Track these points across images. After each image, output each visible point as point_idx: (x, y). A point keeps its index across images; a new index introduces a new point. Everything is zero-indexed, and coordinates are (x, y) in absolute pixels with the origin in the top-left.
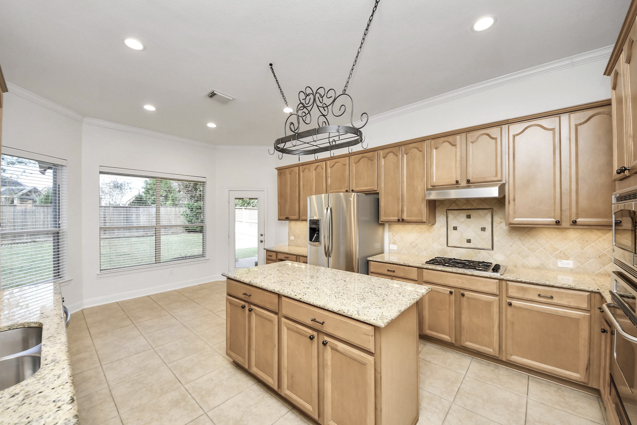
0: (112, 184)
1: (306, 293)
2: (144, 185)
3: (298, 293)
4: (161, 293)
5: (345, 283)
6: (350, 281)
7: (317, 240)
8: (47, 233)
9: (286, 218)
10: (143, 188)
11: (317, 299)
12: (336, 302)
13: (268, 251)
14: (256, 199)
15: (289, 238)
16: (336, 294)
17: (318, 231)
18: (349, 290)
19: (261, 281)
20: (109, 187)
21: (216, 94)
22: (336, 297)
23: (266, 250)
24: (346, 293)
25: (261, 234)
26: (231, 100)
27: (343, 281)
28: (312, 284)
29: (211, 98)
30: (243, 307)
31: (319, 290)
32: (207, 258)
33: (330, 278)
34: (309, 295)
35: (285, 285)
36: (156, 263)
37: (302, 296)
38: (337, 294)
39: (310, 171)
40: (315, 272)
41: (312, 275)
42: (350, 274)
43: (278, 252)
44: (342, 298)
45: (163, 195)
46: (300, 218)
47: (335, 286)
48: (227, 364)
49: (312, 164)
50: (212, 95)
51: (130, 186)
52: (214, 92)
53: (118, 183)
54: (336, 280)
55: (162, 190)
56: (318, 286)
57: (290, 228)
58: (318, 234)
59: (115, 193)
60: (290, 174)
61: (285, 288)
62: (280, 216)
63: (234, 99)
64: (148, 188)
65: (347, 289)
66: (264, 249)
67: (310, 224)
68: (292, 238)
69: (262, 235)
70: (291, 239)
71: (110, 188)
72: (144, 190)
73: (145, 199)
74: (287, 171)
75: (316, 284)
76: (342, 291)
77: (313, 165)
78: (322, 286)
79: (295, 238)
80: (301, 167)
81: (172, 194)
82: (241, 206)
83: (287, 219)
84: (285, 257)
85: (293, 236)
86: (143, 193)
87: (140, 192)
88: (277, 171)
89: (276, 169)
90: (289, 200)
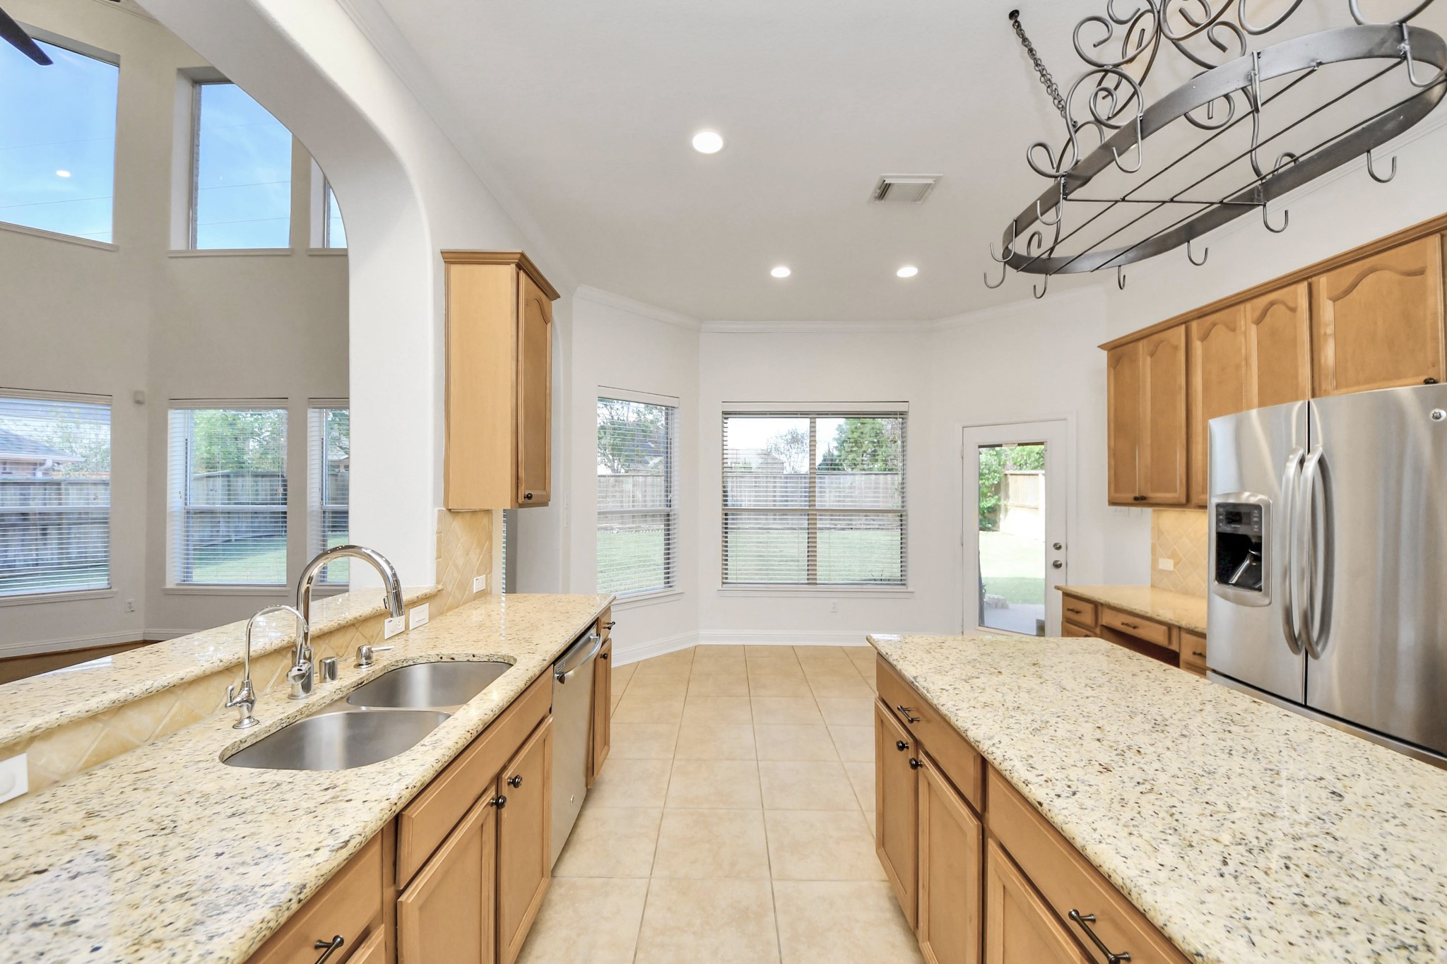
0: (790, 437)
1: (1082, 788)
2: (836, 434)
3: (1044, 778)
4: (816, 647)
5: (1334, 806)
6: (1372, 801)
7: (1253, 580)
8: (646, 515)
9: (1136, 499)
10: (835, 439)
11: (1111, 840)
12: (1208, 897)
13: (1067, 595)
14: (1042, 443)
15: (1154, 563)
16: (1237, 853)
17: (1258, 547)
18: (1334, 858)
19: (948, 688)
20: (786, 442)
21: (890, 184)
22: (1224, 869)
23: (1063, 593)
24: (1305, 869)
25: (1055, 545)
26: (930, 184)
27: (1325, 794)
28: (1138, 758)
29: (883, 201)
30: (902, 747)
31: (1152, 797)
32: (910, 589)
33: (1250, 756)
34: (1089, 803)
35: (1016, 726)
36: (808, 584)
37: (1052, 794)
38: (1242, 849)
39: (1233, 330)
40: (1187, 709)
41: (1167, 716)
42: (1394, 766)
43: (1102, 604)
44: (1264, 884)
45: (868, 452)
46: (1189, 500)
47: (1253, 805)
48: (883, 881)
49: (1242, 307)
50: (884, 190)
52: (885, 182)
53: (798, 434)
54: (1284, 774)
56: (1160, 775)
57: (1158, 532)
58: (1258, 559)
59: (794, 451)
60: (1152, 355)
61: (1006, 740)
62: (1116, 491)
63: (937, 179)
65: (1328, 844)
66: (1057, 588)
67: (1218, 521)
68: (1166, 564)
69: (1057, 547)
70: (1161, 567)
71: (788, 444)
72: (836, 444)
73: (837, 461)
74: (1142, 346)
75: (1157, 765)
76: (1283, 847)
77: (1248, 305)
78: (1180, 781)
79: (1175, 565)
80: (1194, 325)
81: (884, 449)
82: (1035, 468)
83: (1141, 500)
84: (1123, 624)
85: (1170, 557)
86: (835, 450)
87: (831, 447)
88: (1105, 353)
89: (1102, 347)
90: (1149, 442)
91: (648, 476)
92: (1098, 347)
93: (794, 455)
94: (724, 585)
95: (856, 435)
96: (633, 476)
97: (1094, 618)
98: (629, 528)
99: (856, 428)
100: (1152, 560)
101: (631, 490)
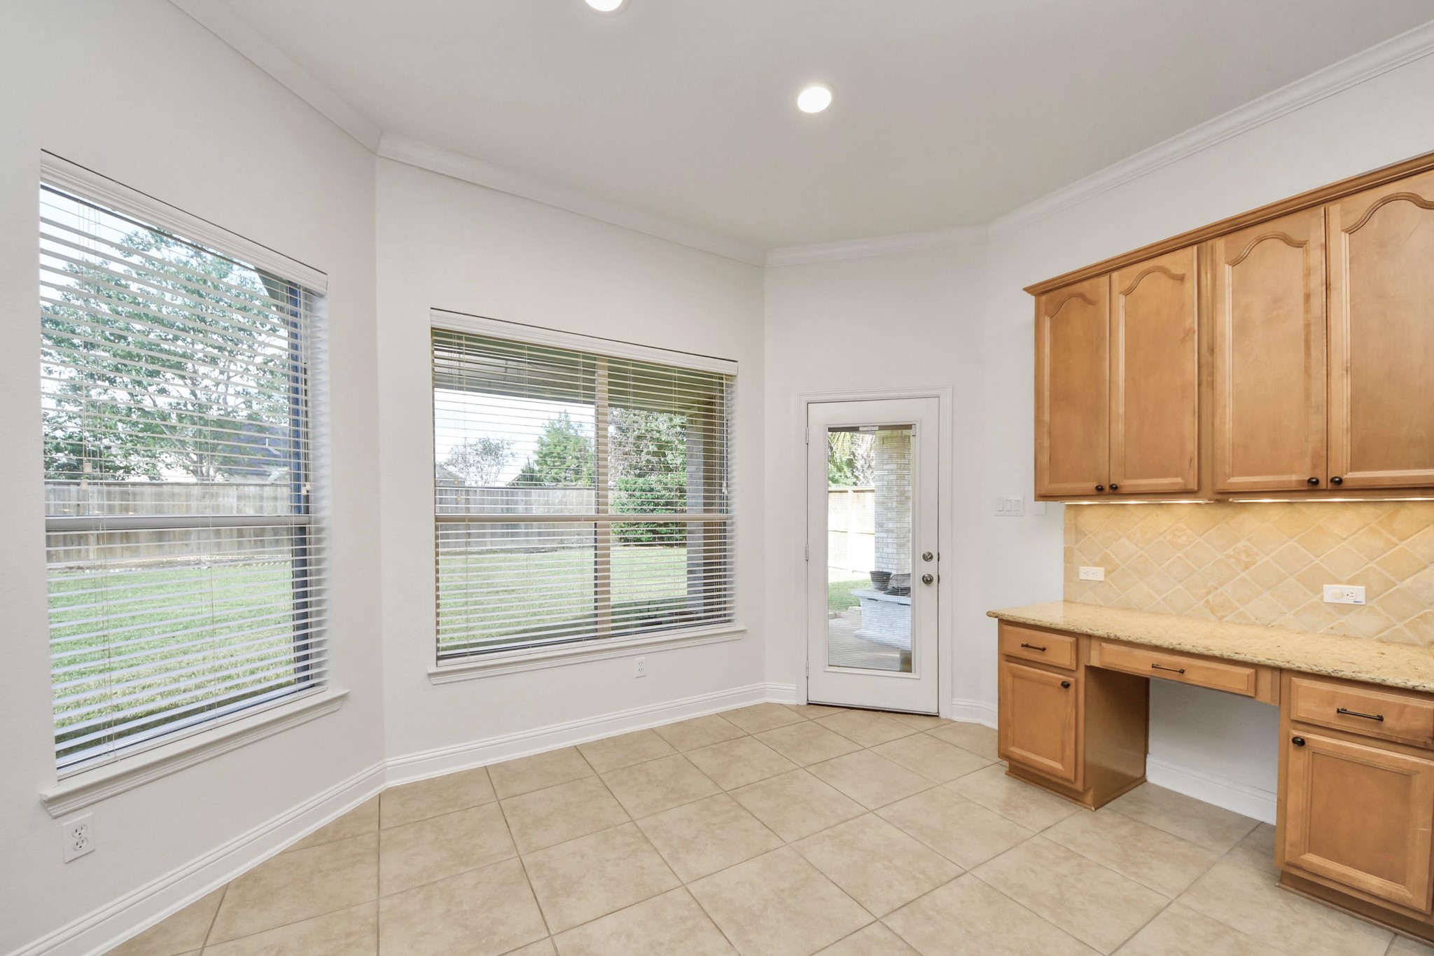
9: (1101, 489)
10: (535, 452)
13: (1004, 622)
20: (475, 452)
23: (999, 620)
25: (925, 555)
32: (740, 627)
39: (1302, 244)
43: (1088, 636)
45: (571, 467)
46: (1202, 487)
49: (1319, 210)
51: (514, 448)
53: (490, 445)
55: (570, 455)
57: (1076, 534)
59: (485, 464)
62: (1046, 481)
64: (544, 452)
66: (989, 614)
68: (1093, 573)
69: (928, 557)
70: (1082, 577)
71: (477, 454)
72: (536, 457)
73: (538, 476)
74: (1110, 282)
77: (1335, 207)
79: (1107, 573)
80: (1219, 245)
83: (1106, 491)
85: (1097, 565)
86: (535, 465)
87: (531, 461)
88: (1032, 299)
89: (1028, 290)
90: (1122, 410)
91: (266, 485)
92: (1025, 289)
93: (487, 469)
94: (441, 662)
95: (559, 449)
96: (238, 485)
97: (1074, 656)
98: (232, 561)
99: (559, 442)
100: (1066, 569)
101: (235, 506)
